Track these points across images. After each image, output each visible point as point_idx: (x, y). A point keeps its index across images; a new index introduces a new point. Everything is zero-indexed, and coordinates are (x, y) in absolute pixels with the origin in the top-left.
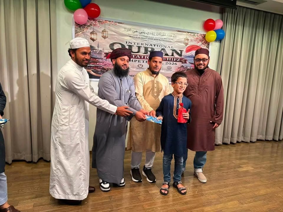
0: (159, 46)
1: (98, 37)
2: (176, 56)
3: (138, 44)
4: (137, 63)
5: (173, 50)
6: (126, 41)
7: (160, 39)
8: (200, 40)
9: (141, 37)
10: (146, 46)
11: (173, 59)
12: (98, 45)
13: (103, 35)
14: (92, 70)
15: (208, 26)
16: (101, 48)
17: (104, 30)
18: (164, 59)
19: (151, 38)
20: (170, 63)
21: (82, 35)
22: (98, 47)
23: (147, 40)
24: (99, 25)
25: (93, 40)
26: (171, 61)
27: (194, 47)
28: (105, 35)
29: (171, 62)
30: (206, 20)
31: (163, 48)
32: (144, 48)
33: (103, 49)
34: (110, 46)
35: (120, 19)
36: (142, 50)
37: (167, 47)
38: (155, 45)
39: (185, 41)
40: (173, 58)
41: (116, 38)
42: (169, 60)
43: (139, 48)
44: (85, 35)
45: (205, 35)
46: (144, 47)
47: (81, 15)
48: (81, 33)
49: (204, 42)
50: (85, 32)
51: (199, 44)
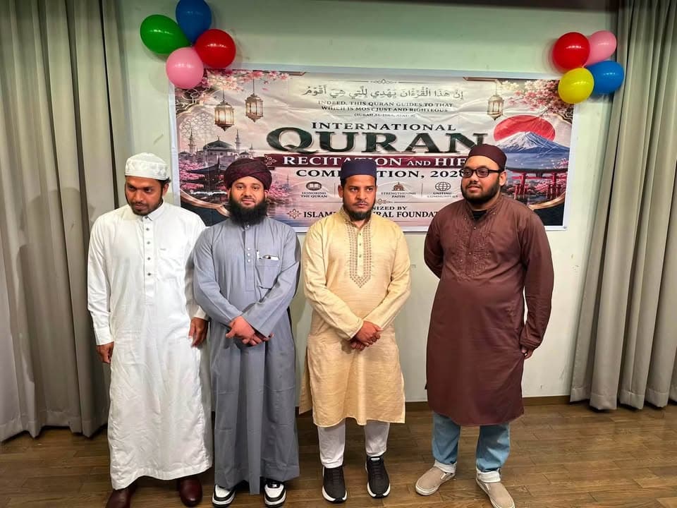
0: (408, 127)
1: (237, 117)
2: (463, 151)
3: (346, 128)
5: (453, 136)
6: (308, 119)
7: (414, 107)
8: (541, 100)
9: (354, 107)
10: (372, 130)
11: (456, 162)
12: (237, 139)
13: (249, 112)
14: (224, 205)
16: (246, 145)
17: (253, 96)
18: (427, 163)
19: (385, 107)
20: (444, 174)
21: (195, 115)
22: (238, 144)
23: (372, 112)
24: (239, 84)
25: (224, 126)
26: (448, 166)
27: (520, 123)
28: (253, 110)
29: (449, 170)
30: (558, 35)
31: (421, 131)
32: (365, 136)
33: (251, 149)
34: (268, 139)
35: (295, 64)
36: (360, 143)
37: (434, 128)
38: (396, 126)
39: (492, 104)
40: (452, 157)
41: (285, 114)
42: (441, 166)
43: (351, 138)
44: (203, 115)
45: (559, 81)
46: (363, 133)
47: (183, 65)
48: (192, 111)
49: (556, 104)
50: (203, 107)
51: (539, 111)
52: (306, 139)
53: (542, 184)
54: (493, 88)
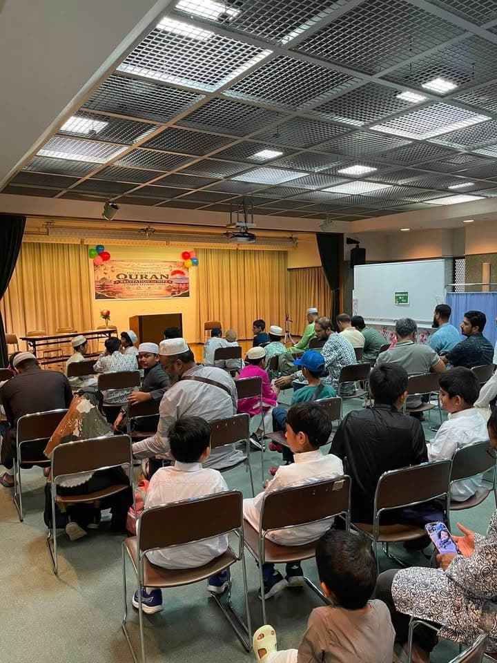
1: (109, 271)
2: (164, 279)
3: (135, 273)
4: (136, 286)
5: (161, 275)
6: (127, 271)
7: (151, 268)
8: (181, 266)
9: (137, 268)
10: (142, 274)
11: (163, 281)
12: (109, 277)
15: (186, 256)
16: (111, 278)
17: (112, 266)
18: (156, 282)
19: (144, 268)
21: (98, 271)
24: (110, 263)
25: (106, 274)
26: (161, 282)
28: (113, 270)
30: (184, 251)
31: (153, 274)
34: (117, 277)
35: (123, 259)
36: (139, 277)
37: (157, 273)
38: (147, 273)
39: (169, 268)
41: (120, 270)
42: (159, 282)
43: (137, 276)
44: (100, 271)
45: (184, 262)
46: (140, 275)
47: (98, 260)
49: (184, 267)
50: (100, 269)
51: (180, 269)
52: (126, 277)
53: (183, 287)
54: (169, 264)
